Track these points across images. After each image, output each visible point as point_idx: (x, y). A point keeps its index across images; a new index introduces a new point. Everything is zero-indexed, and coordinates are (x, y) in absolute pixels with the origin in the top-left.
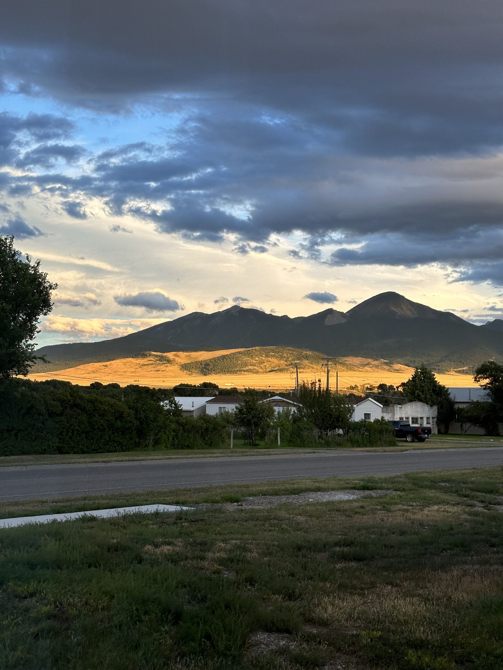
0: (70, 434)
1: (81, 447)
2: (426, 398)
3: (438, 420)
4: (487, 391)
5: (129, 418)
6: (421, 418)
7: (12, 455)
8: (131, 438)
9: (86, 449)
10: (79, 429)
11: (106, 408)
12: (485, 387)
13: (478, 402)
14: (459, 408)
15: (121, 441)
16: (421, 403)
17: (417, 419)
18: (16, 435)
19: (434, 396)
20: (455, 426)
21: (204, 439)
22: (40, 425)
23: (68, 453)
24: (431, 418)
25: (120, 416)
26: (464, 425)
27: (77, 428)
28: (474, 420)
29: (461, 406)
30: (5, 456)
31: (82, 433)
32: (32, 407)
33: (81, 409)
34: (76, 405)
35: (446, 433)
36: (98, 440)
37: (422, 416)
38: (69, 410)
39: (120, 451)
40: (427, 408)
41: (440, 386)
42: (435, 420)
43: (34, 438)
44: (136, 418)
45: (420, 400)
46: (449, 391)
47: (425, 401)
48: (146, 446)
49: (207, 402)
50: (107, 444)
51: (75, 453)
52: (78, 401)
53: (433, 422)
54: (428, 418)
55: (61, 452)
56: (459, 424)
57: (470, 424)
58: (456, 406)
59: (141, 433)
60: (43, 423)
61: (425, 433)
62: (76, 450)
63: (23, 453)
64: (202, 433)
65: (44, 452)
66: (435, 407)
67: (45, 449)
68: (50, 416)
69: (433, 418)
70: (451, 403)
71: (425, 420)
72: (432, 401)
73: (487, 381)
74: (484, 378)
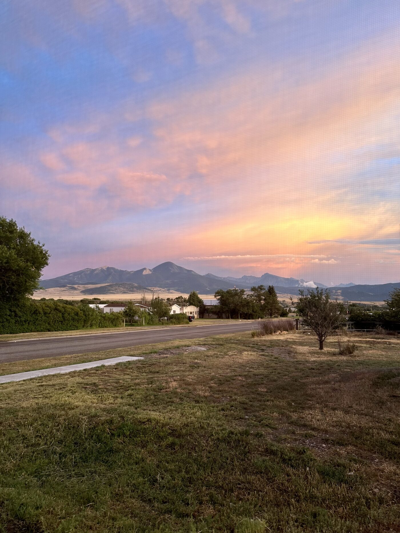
0: (54, 322)
1: (58, 328)
2: (195, 304)
4: (219, 301)
5: (81, 315)
6: (193, 312)
7: (26, 332)
8: (81, 324)
10: (58, 320)
12: (218, 299)
13: (216, 305)
15: (77, 325)
16: (193, 306)
18: (29, 323)
19: (198, 303)
20: (206, 315)
21: (113, 323)
22: (40, 318)
25: (77, 314)
26: (210, 314)
28: (214, 313)
29: (208, 307)
30: (23, 333)
32: (36, 310)
33: (59, 311)
35: (203, 318)
36: (67, 325)
38: (53, 311)
39: (76, 330)
40: (195, 308)
41: (200, 299)
42: (198, 313)
43: (37, 324)
44: (84, 315)
45: (193, 305)
46: (203, 301)
47: (194, 305)
49: (105, 307)
50: (71, 326)
52: (58, 307)
54: (196, 312)
55: (49, 331)
56: (207, 314)
57: (212, 314)
58: (206, 307)
59: (85, 321)
60: (41, 318)
61: (193, 318)
62: (56, 329)
63: (31, 331)
64: (111, 321)
65: (42, 331)
66: (198, 308)
67: (42, 330)
70: (204, 306)
71: (195, 312)
72: (197, 305)
73: (219, 297)
74: (218, 296)
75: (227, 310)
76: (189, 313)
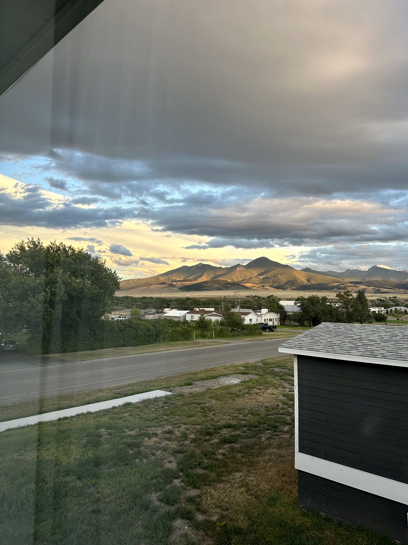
0: (128, 339)
1: (133, 343)
2: (275, 311)
3: (280, 319)
4: (300, 308)
5: (152, 331)
6: (273, 319)
8: (153, 339)
9: (135, 345)
11: (143, 327)
12: (299, 306)
13: (297, 312)
14: (288, 315)
15: (149, 340)
16: (273, 313)
17: (271, 319)
18: (106, 340)
19: (279, 310)
20: (287, 322)
21: (183, 337)
23: (127, 346)
24: (277, 319)
26: (291, 322)
27: (131, 336)
28: (295, 320)
29: (290, 314)
31: (133, 338)
32: (113, 328)
33: (133, 328)
34: (131, 326)
35: (283, 325)
36: (140, 340)
37: (273, 318)
38: (128, 329)
40: (275, 315)
42: (279, 319)
44: (155, 330)
45: (273, 312)
48: (160, 341)
49: (187, 313)
51: (130, 346)
53: (278, 320)
54: (276, 319)
57: (293, 321)
58: (288, 313)
59: (157, 336)
60: (117, 335)
61: (275, 328)
62: (130, 345)
64: (182, 334)
66: (279, 314)
68: (120, 331)
69: (278, 319)
70: (285, 312)
71: (275, 320)
72: (278, 312)
73: (300, 304)
74: (298, 303)
75: (308, 319)
76: (269, 320)
